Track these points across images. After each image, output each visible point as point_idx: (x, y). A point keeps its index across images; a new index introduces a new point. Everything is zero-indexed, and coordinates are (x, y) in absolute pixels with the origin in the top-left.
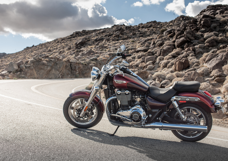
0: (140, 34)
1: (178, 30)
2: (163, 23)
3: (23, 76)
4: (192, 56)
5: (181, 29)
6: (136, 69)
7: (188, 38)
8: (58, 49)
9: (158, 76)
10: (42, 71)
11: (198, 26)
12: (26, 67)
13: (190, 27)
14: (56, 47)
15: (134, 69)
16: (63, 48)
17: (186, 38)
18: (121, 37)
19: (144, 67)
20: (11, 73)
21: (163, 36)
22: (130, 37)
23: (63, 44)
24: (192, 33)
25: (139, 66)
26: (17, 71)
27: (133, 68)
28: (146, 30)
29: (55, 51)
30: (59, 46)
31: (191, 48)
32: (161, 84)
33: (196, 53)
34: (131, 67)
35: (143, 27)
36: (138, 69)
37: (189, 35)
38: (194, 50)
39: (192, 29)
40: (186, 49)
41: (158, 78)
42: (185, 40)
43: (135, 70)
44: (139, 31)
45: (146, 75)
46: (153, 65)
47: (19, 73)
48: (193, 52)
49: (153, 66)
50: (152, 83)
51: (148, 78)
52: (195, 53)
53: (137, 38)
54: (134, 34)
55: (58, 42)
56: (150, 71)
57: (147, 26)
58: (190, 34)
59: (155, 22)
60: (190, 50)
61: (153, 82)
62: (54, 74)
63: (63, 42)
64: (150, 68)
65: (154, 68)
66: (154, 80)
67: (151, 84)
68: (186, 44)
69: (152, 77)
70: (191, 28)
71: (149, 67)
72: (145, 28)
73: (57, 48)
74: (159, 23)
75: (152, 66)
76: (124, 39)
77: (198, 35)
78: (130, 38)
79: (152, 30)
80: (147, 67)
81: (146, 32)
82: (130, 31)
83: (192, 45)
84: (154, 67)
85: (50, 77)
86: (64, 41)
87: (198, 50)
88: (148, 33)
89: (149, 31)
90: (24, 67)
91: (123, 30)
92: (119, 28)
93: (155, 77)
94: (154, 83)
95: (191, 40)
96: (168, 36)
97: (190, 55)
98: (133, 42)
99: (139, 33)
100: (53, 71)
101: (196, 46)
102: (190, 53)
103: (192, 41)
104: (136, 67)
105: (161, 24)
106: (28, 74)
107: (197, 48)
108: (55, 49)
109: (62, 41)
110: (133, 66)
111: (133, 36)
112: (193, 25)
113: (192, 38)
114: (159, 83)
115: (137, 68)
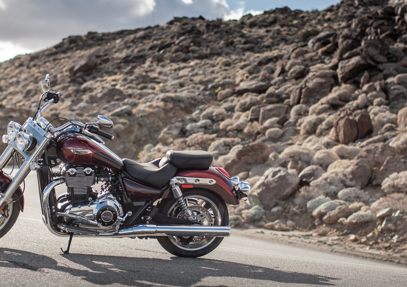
0: (245, 43)
1: (346, 37)
2: (307, 12)
4: (379, 104)
5: (354, 35)
6: (236, 140)
7: (371, 58)
8: (22, 84)
9: (292, 155)
11: (396, 27)
13: (376, 28)
14: (14, 79)
15: (233, 139)
16: (36, 81)
17: (364, 58)
18: (194, 52)
19: (258, 133)
21: (307, 52)
22: (219, 51)
23: (34, 70)
24: (380, 46)
25: (246, 130)
27: (228, 137)
28: (262, 32)
29: (12, 89)
30: (23, 76)
31: (377, 85)
32: (300, 176)
33: (391, 96)
34: (223, 133)
35: (252, 25)
36: (243, 140)
37: (373, 51)
38: (385, 90)
39: (382, 32)
40: (365, 87)
41: (293, 161)
42: (363, 62)
43: (233, 141)
44: (243, 36)
45: (262, 153)
46: (281, 128)
48: (383, 94)
49: (281, 131)
50: (279, 174)
51: (268, 162)
52: (387, 98)
53: (238, 54)
54: (230, 44)
55: (21, 65)
56: (274, 144)
57: (264, 20)
58: (376, 47)
59: (285, 10)
60: (375, 89)
61: (279, 171)
63: (35, 66)
64: (272, 135)
65: (283, 135)
66: (284, 165)
67: (277, 176)
68: (366, 74)
69: (278, 160)
70: (379, 31)
71: (271, 133)
72: (260, 27)
73: (18, 83)
74: (297, 13)
75: (277, 131)
76: (201, 57)
77: (396, 51)
78: (219, 55)
79: (279, 32)
80: (264, 134)
81: (262, 37)
82: (218, 35)
83: (380, 75)
84: (284, 133)
86: (36, 61)
87: (394, 89)
88: (267, 42)
89: (270, 34)
91: (200, 33)
92: (189, 27)
93: (286, 158)
94: (282, 173)
95: (378, 63)
96: (320, 51)
97: (376, 101)
98: (227, 64)
99: (243, 40)
101: (389, 80)
102: (376, 97)
103: (380, 67)
104: (237, 133)
105: (303, 17)
107: (393, 83)
108: (12, 84)
109: (32, 63)
110: (230, 130)
111: (227, 50)
112: (383, 24)
113: (382, 58)
114: (296, 173)
115: (240, 135)
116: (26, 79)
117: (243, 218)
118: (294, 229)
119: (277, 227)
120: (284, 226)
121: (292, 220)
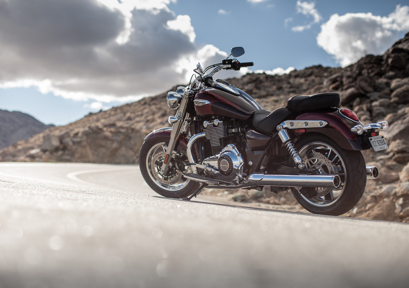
0: (290, 88)
1: (349, 77)
3: (68, 157)
4: (365, 120)
5: (354, 75)
7: (362, 88)
8: (144, 116)
10: (103, 150)
11: (383, 69)
12: (74, 143)
13: (368, 69)
14: (140, 113)
16: (154, 114)
17: (357, 89)
18: (255, 93)
20: (47, 153)
21: (322, 88)
22: (272, 93)
23: (153, 107)
24: (369, 80)
26: (57, 149)
28: (302, 80)
29: (138, 119)
30: (146, 111)
31: (364, 107)
33: (374, 114)
35: (296, 76)
37: (363, 84)
38: (370, 110)
39: (372, 72)
40: (356, 109)
42: (356, 91)
44: (289, 83)
47: (60, 153)
48: (368, 113)
52: (371, 116)
53: (285, 95)
54: (280, 88)
55: (145, 104)
57: (305, 73)
58: (366, 81)
59: (320, 67)
60: (363, 110)
62: (123, 155)
63: (154, 104)
68: (358, 100)
70: (370, 71)
72: (301, 77)
73: (142, 115)
74: (327, 69)
76: (260, 97)
77: (381, 84)
78: (272, 95)
79: (313, 81)
81: (301, 84)
82: (272, 83)
83: (368, 101)
85: (117, 161)
86: (155, 101)
87: (377, 110)
88: (305, 87)
89: (308, 82)
90: (71, 143)
91: (261, 82)
92: (254, 78)
95: (367, 92)
96: (331, 87)
97: (363, 118)
98: (276, 101)
99: (289, 86)
100: (123, 150)
101: (374, 104)
102: (363, 115)
103: (368, 95)
105: (331, 71)
106: (77, 155)
107: (376, 106)
108: (138, 116)
109: (152, 103)
111: (278, 92)
112: (373, 67)
113: (370, 89)
116: (147, 113)
117: (249, 196)
118: (284, 203)
119: (272, 202)
120: (277, 201)
121: (285, 197)
